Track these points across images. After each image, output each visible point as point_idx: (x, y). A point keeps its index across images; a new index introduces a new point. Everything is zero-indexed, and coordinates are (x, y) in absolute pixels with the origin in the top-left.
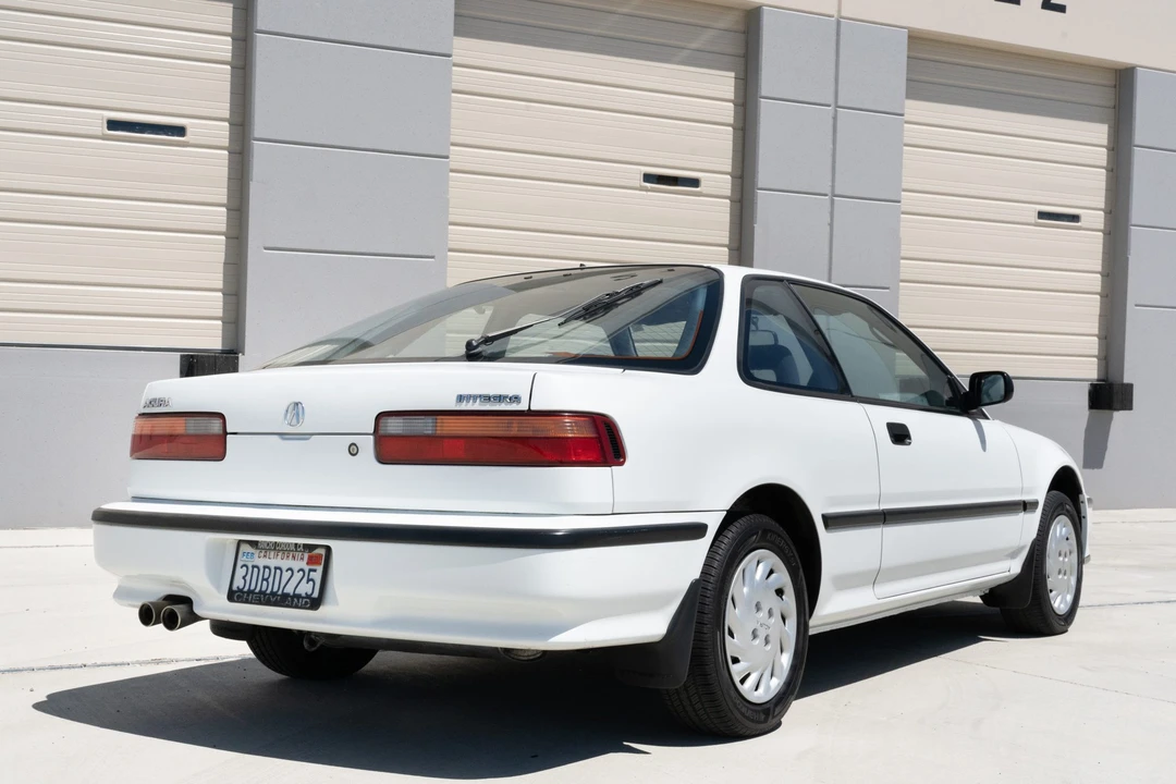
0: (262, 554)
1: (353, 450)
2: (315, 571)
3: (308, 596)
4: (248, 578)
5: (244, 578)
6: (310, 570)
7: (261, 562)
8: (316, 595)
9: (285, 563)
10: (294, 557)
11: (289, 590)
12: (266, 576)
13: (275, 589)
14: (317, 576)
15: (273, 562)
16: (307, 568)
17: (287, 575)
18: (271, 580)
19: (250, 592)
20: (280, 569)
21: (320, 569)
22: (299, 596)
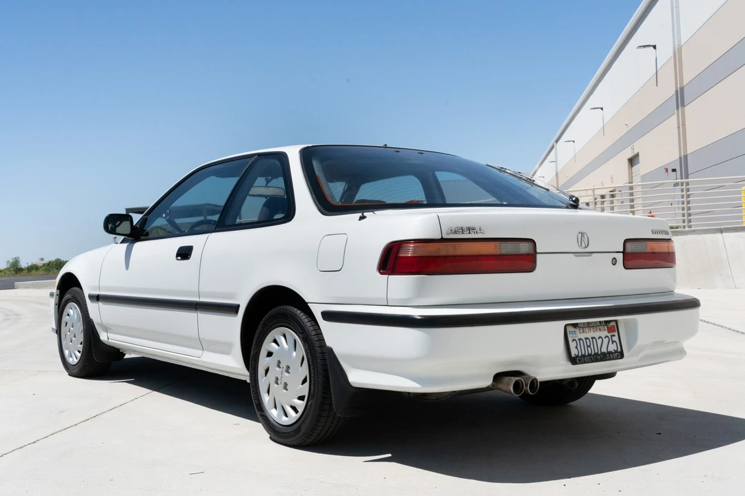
0: (581, 331)
1: (614, 262)
2: (614, 336)
3: (616, 352)
4: (579, 347)
5: (576, 348)
6: (612, 336)
7: (583, 336)
8: (619, 350)
9: (597, 334)
10: (600, 329)
11: (604, 350)
12: (588, 344)
13: (596, 351)
14: (616, 338)
15: (590, 334)
16: (609, 335)
17: (599, 341)
18: (592, 346)
19: (583, 356)
20: (594, 338)
21: (616, 334)
22: (611, 353)
